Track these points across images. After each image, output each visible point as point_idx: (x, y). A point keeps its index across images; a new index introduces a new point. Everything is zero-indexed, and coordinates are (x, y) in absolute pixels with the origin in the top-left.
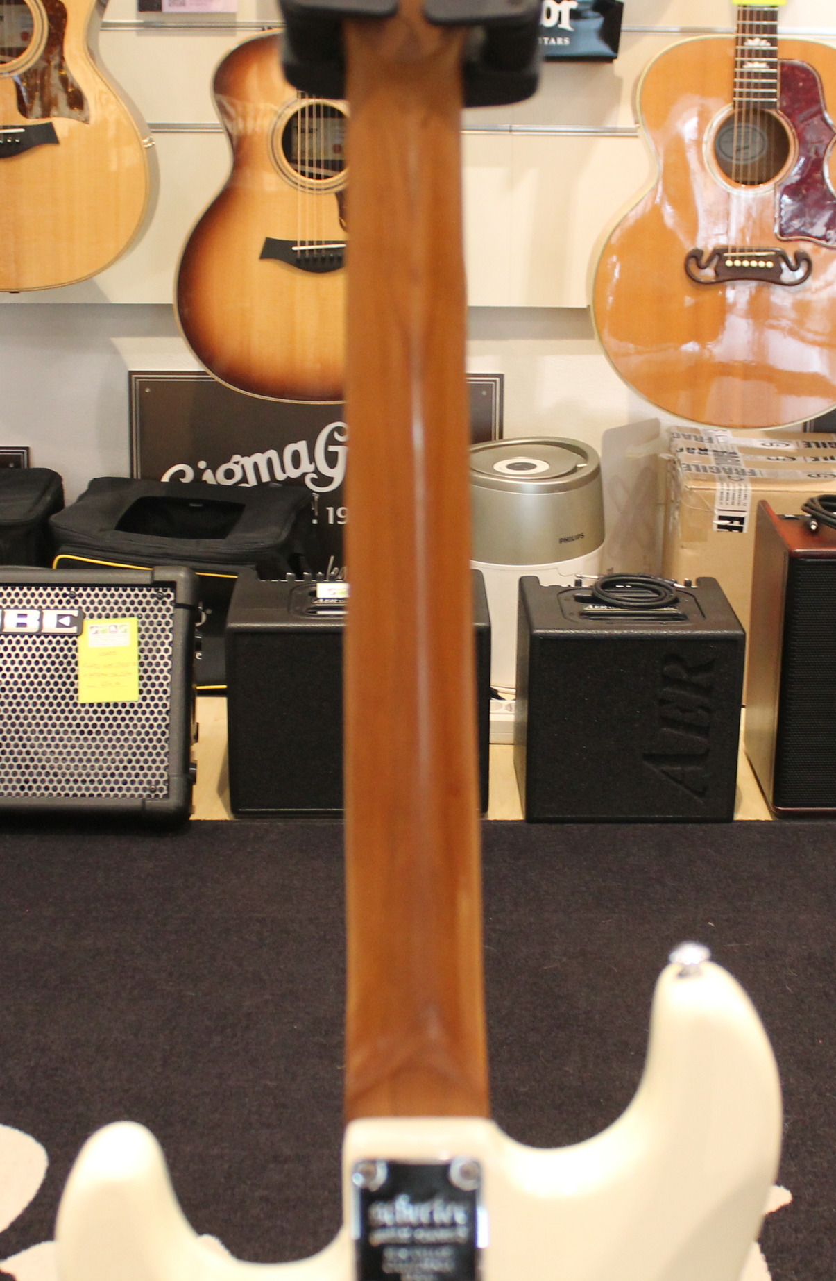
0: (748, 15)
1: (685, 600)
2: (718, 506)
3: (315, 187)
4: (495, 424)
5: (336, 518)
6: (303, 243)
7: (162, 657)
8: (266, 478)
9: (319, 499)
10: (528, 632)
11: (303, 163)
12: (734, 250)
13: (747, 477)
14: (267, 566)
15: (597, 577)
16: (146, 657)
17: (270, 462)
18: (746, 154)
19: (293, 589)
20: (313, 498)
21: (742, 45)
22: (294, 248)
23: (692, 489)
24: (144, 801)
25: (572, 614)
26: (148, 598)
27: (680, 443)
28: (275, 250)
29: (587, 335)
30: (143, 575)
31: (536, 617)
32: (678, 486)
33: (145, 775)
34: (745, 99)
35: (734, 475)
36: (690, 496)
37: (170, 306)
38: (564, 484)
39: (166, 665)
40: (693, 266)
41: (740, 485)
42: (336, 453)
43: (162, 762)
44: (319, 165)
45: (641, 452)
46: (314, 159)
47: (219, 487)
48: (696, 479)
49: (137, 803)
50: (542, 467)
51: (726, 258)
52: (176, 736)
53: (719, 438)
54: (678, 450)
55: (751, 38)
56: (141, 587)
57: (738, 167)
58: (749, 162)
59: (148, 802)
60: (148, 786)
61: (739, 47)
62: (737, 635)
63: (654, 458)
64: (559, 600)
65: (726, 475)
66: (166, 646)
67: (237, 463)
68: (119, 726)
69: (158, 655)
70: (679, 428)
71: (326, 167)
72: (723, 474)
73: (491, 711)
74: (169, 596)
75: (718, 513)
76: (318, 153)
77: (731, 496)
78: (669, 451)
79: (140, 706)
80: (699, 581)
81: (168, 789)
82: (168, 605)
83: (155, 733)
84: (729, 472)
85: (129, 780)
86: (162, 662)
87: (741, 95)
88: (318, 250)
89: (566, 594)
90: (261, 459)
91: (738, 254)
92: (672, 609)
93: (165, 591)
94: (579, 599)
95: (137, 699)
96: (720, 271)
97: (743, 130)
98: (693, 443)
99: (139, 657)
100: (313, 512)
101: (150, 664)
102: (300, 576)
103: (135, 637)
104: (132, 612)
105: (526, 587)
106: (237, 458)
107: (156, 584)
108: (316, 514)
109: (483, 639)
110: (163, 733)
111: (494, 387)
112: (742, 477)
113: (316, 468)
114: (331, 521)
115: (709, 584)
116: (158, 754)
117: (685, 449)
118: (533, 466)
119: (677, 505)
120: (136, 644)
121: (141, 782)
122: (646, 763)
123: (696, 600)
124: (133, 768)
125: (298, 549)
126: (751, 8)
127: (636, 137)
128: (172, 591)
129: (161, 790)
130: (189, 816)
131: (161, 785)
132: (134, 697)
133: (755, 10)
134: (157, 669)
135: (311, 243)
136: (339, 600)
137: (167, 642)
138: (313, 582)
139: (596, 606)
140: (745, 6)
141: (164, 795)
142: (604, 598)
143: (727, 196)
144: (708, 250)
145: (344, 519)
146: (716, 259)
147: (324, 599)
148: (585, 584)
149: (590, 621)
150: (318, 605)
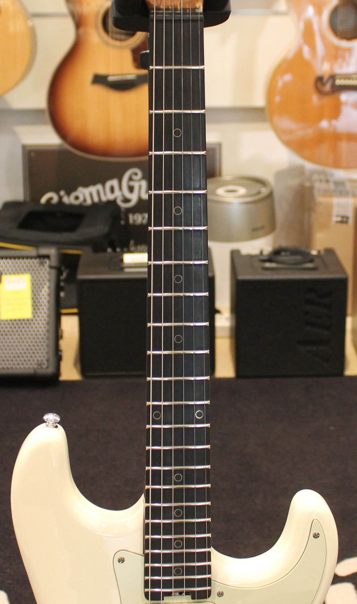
1: (316, 259)
2: (335, 210)
3: (119, 46)
4: (217, 168)
5: (134, 221)
6: (113, 76)
8: (96, 200)
9: (125, 210)
12: (340, 75)
13: (350, 195)
14: (97, 246)
15: (270, 249)
17: (98, 191)
19: (111, 258)
20: (121, 210)
22: (108, 79)
23: (321, 202)
25: (257, 268)
26: (35, 264)
27: (316, 177)
28: (99, 80)
30: (31, 251)
31: (239, 270)
32: (314, 201)
35: (343, 194)
36: (320, 205)
37: (45, 109)
38: (254, 200)
40: (319, 85)
41: (347, 199)
42: (133, 186)
45: (294, 182)
47: (71, 206)
48: (324, 196)
49: (31, 371)
50: (241, 191)
51: (336, 80)
52: (52, 336)
53: (336, 175)
54: (314, 181)
56: (32, 257)
59: (37, 370)
60: (37, 362)
62: (344, 278)
63: (302, 186)
64: (251, 261)
65: (339, 194)
67: (81, 192)
68: (21, 331)
70: (315, 169)
73: (216, 320)
74: (46, 263)
75: (335, 214)
78: (310, 181)
79: (32, 320)
80: (325, 250)
81: (48, 363)
82: (46, 267)
84: (341, 192)
85: (27, 359)
89: (254, 258)
90: (93, 189)
93: (44, 260)
94: (261, 261)
96: (333, 87)
98: (322, 177)
100: (122, 218)
101: (37, 298)
102: (114, 250)
103: (29, 284)
104: (27, 271)
105: (235, 255)
106: (80, 189)
107: (40, 256)
110: (44, 335)
111: (216, 149)
112: (347, 195)
113: (123, 193)
114: (131, 222)
115: (330, 252)
117: (317, 180)
118: (237, 191)
119: (314, 210)
120: (30, 288)
121: (33, 361)
123: (323, 260)
124: (29, 353)
125: (114, 237)
128: (48, 259)
129: (44, 364)
130: (59, 378)
132: (29, 315)
134: (41, 301)
135: (117, 75)
136: (135, 263)
137: (45, 287)
138: (121, 254)
139: (270, 264)
141: (46, 367)
142: (275, 260)
143: (336, 47)
144: (327, 76)
145: (138, 221)
146: (331, 81)
147: (127, 263)
148: (265, 252)
149: (267, 272)
150: (124, 266)
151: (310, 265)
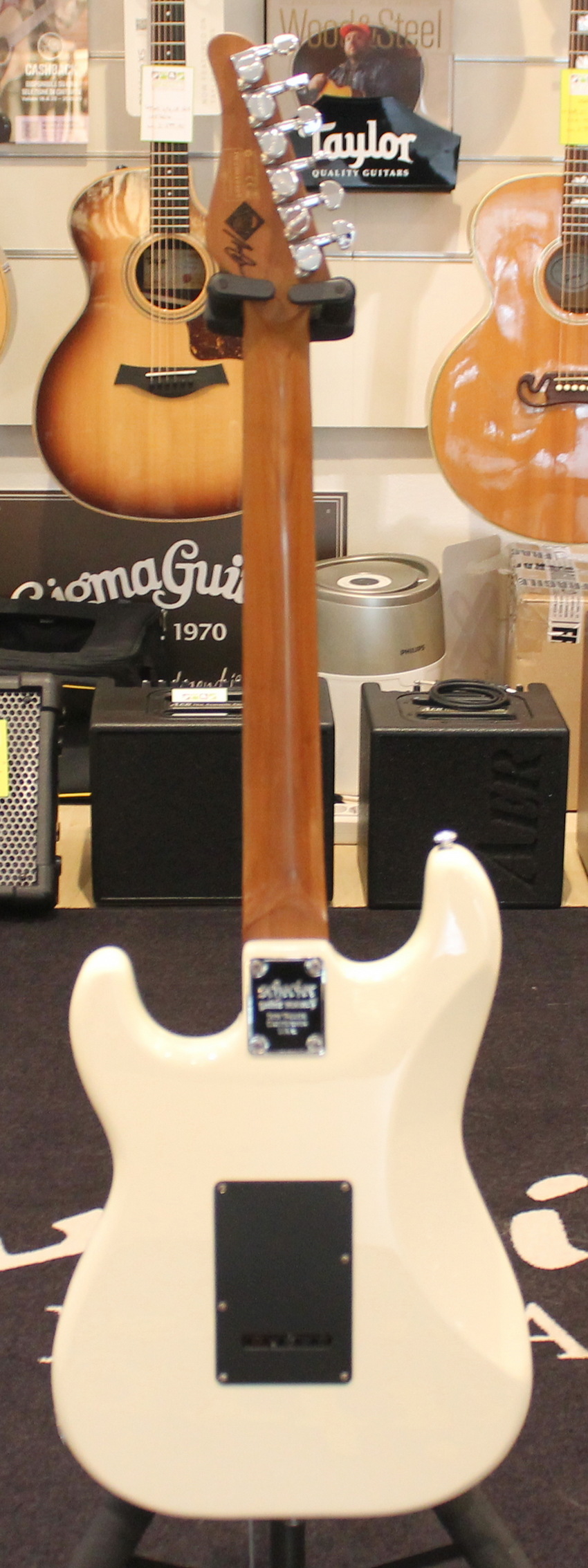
0: (575, 154)
1: (514, 702)
2: (551, 618)
3: (167, 317)
4: (339, 541)
5: (183, 635)
6: (156, 370)
7: (30, 757)
8: (114, 595)
9: (167, 615)
10: (369, 729)
11: (156, 292)
12: (563, 375)
13: (581, 591)
15: (433, 683)
16: (15, 757)
17: (118, 578)
18: (574, 283)
20: (162, 614)
21: (570, 182)
22: (148, 375)
24: (15, 889)
25: (409, 715)
26: (16, 702)
27: (519, 559)
28: (129, 376)
29: (426, 454)
30: (12, 682)
31: (376, 717)
32: (515, 600)
33: (15, 865)
34: (573, 233)
35: (568, 589)
36: (525, 609)
37: (30, 426)
38: (405, 597)
39: (33, 763)
40: (525, 391)
41: (573, 598)
42: (183, 571)
43: (31, 852)
44: (171, 294)
45: (481, 568)
46: (167, 288)
47: (67, 604)
48: (532, 593)
49: (9, 890)
50: (384, 582)
51: (556, 383)
53: (558, 554)
55: (578, 176)
56: (9, 691)
57: (566, 294)
58: (577, 291)
59: (19, 889)
60: (18, 875)
61: (567, 185)
62: (561, 732)
63: (495, 574)
64: (398, 703)
65: (561, 589)
66: (34, 746)
67: (86, 580)
69: (26, 755)
70: (519, 545)
71: (178, 296)
72: (557, 588)
73: (335, 814)
74: (35, 700)
75: (552, 625)
76: (170, 282)
77: (564, 608)
78: (509, 566)
80: (531, 686)
83: (24, 826)
84: (564, 586)
85: (1, 869)
86: (30, 761)
87: (569, 229)
88: (170, 377)
89: (404, 698)
90: (109, 576)
91: (567, 379)
92: (503, 710)
93: (32, 695)
94: (416, 702)
95: (7, 795)
96: (551, 394)
97: (571, 260)
98: (531, 559)
99: (9, 757)
101: (18, 763)
102: (154, 684)
103: (4, 738)
104: (1, 715)
106: (85, 575)
107: (24, 689)
108: (165, 629)
109: (328, 736)
110: (32, 826)
111: (337, 505)
112: (576, 590)
113: (164, 585)
114: (178, 637)
115: (540, 689)
116: (27, 845)
118: (376, 582)
119: (515, 617)
120: (6, 744)
121: (11, 872)
124: (4, 858)
126: (578, 148)
127: (471, 262)
128: (38, 695)
130: (55, 905)
131: (30, 874)
132: (5, 793)
133: (582, 149)
134: (26, 767)
135: (163, 370)
136: (193, 703)
137: (34, 742)
138: (168, 688)
139: (432, 709)
140: (572, 146)
141: (33, 883)
142: (441, 702)
143: (556, 324)
144: (538, 374)
145: (191, 636)
146: (547, 383)
147: (180, 703)
148: (423, 689)
149: (427, 721)
150: (174, 708)
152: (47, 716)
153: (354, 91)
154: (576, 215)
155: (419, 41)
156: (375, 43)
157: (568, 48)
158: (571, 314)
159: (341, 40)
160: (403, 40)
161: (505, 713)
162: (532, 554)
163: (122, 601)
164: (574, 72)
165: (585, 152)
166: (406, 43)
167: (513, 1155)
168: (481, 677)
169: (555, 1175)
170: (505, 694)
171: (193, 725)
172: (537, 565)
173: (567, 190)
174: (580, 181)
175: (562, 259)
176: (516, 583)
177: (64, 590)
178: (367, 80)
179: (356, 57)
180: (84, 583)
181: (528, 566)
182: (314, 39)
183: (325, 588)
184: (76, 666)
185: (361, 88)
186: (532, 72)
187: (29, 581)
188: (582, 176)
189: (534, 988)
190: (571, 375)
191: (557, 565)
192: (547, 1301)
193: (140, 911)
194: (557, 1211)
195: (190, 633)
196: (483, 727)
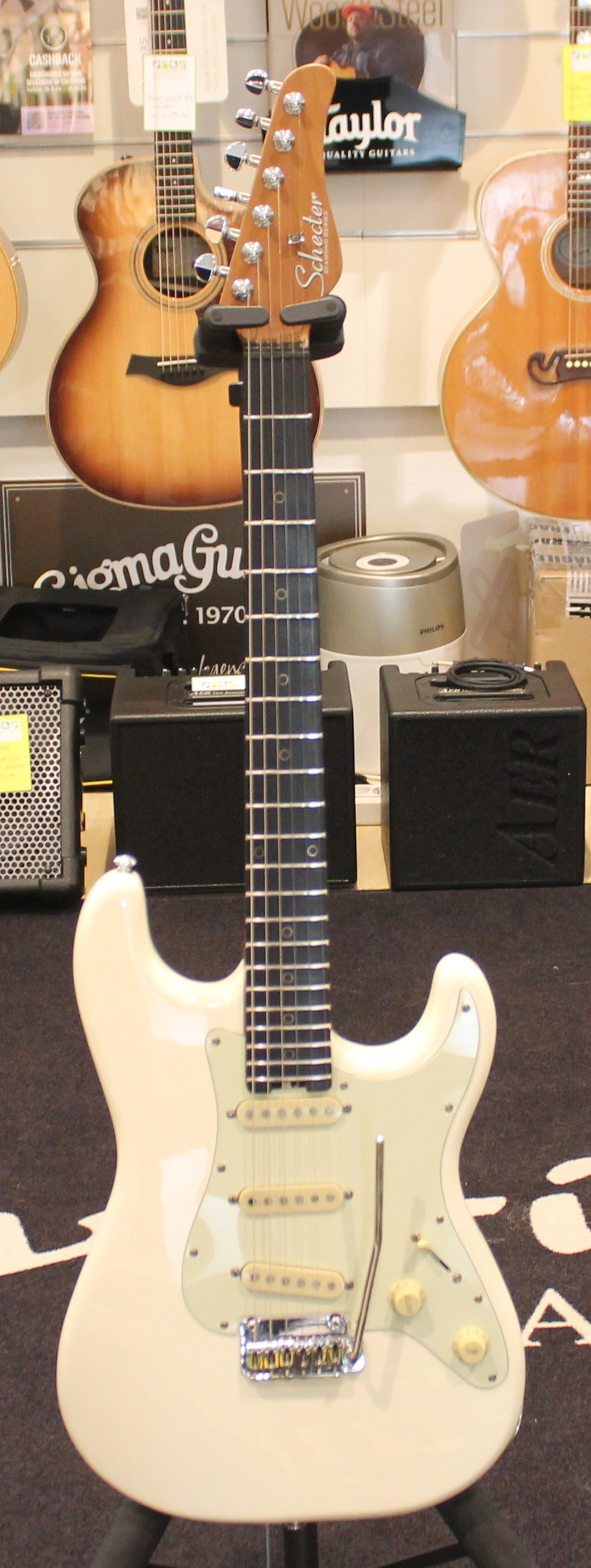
0: (578, 131)
1: (531, 680)
2: (569, 594)
3: (177, 306)
4: (358, 521)
5: (206, 618)
6: (167, 359)
7: (52, 750)
8: (136, 581)
9: (189, 600)
10: (387, 714)
11: (164, 280)
12: (573, 352)
14: (143, 664)
15: (451, 663)
16: (37, 750)
17: (139, 565)
18: (582, 259)
19: (169, 684)
20: (182, 600)
21: (574, 158)
22: (159, 364)
23: (543, 579)
24: (40, 882)
25: (427, 697)
26: (37, 696)
27: (537, 534)
28: (141, 366)
29: (437, 431)
30: (32, 676)
31: (395, 700)
32: (533, 576)
33: (41, 858)
34: (578, 210)
36: (542, 586)
37: (42, 417)
38: (424, 577)
39: (55, 756)
40: (536, 369)
41: (589, 573)
42: (204, 555)
43: (56, 845)
44: (179, 283)
45: (500, 544)
46: (175, 276)
47: (90, 590)
48: (549, 569)
49: (34, 883)
50: (402, 561)
51: (567, 360)
52: (68, 821)
53: (575, 529)
54: (533, 541)
55: (583, 152)
56: (30, 686)
57: (574, 270)
58: (585, 267)
59: (45, 882)
60: (43, 868)
61: (571, 161)
62: (578, 711)
63: (513, 549)
64: (415, 684)
65: (578, 564)
66: (55, 739)
67: (107, 567)
68: (14, 814)
69: (48, 748)
70: (537, 522)
71: (186, 285)
72: (574, 562)
73: (356, 795)
74: (55, 693)
75: (569, 601)
76: (178, 271)
77: (581, 583)
78: (527, 543)
79: (33, 795)
80: (548, 664)
81: (62, 870)
82: (55, 702)
83: (48, 820)
84: (581, 561)
85: (25, 862)
86: (52, 754)
87: (575, 206)
88: (181, 365)
89: (422, 679)
90: (130, 562)
91: (577, 355)
93: (52, 689)
94: (434, 684)
95: (30, 789)
96: (561, 372)
97: (578, 236)
98: (550, 534)
99: (31, 750)
100: (184, 613)
101: (41, 756)
102: (174, 672)
103: (26, 732)
104: (22, 709)
105: (387, 675)
106: (106, 562)
107: (43, 683)
108: (187, 614)
109: (347, 721)
110: (56, 819)
111: (355, 484)
113: (184, 569)
114: (201, 621)
115: (558, 667)
116: (52, 838)
117: (540, 540)
118: (394, 562)
119: (533, 594)
120: (27, 738)
121: (37, 864)
122: (501, 833)
123: (543, 681)
124: (29, 852)
125: (171, 648)
126: (581, 124)
127: (478, 239)
128: (58, 688)
129: (56, 870)
130: (82, 896)
131: (55, 866)
132: (27, 786)
133: (585, 126)
134: (48, 761)
135: (174, 358)
136: (212, 692)
137: (55, 735)
138: (187, 677)
139: (450, 690)
140: (575, 122)
141: (58, 876)
142: (458, 683)
143: (565, 301)
144: (549, 352)
145: (213, 619)
146: (556, 361)
147: (199, 692)
148: (442, 670)
149: (445, 703)
150: (193, 697)
151: (520, 691)
152: (68, 709)
153: (357, 73)
154: (581, 192)
155: (421, 20)
156: (377, 23)
157: (568, 23)
158: (579, 290)
159: (343, 21)
160: (405, 20)
161: (522, 693)
162: (550, 529)
163: (143, 587)
164: (575, 48)
165: (588, 128)
166: (408, 22)
167: (534, 1138)
168: (498, 657)
169: (575, 1158)
170: (522, 672)
171: (212, 714)
172: (555, 540)
173: (571, 167)
174: (585, 156)
175: (568, 235)
176: (533, 559)
177: (85, 578)
178: (370, 62)
179: (359, 37)
180: (106, 570)
181: (545, 541)
182: (316, 22)
183: (344, 570)
184: (97, 654)
185: (365, 69)
186: (535, 47)
187: (52, 569)
188: (586, 151)
189: (555, 967)
190: (581, 352)
191: (575, 539)
192: (565, 1286)
193: (166, 900)
194: (575, 1194)
195: (212, 617)
196: (499, 708)
